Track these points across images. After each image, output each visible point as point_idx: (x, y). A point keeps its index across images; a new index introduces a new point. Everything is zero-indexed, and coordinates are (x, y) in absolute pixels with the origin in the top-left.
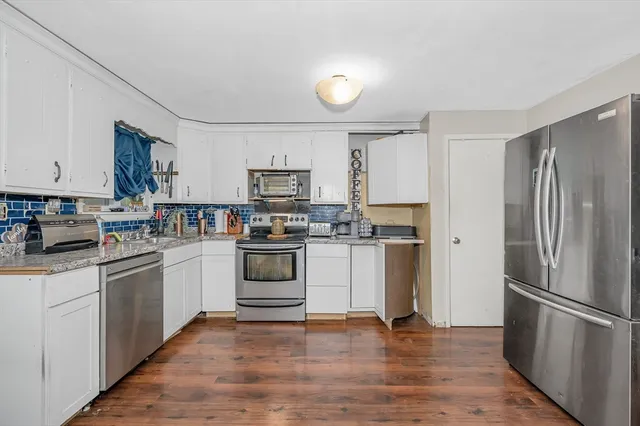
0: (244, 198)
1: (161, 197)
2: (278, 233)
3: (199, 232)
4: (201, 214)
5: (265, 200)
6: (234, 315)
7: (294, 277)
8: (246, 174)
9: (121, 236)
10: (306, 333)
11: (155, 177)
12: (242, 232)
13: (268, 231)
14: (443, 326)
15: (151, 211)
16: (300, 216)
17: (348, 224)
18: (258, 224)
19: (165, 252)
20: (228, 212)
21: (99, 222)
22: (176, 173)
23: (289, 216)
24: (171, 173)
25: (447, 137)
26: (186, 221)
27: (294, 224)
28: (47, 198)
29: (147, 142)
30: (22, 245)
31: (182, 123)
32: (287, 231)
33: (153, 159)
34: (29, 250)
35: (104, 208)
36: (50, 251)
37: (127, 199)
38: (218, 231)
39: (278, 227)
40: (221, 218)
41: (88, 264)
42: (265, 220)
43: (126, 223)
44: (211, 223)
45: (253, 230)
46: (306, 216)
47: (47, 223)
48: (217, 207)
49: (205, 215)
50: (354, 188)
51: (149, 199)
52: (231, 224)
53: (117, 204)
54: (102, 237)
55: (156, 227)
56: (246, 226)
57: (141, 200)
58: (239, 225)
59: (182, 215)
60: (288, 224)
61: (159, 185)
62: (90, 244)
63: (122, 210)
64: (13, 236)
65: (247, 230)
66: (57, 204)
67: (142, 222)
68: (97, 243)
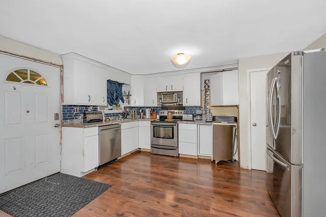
0: (156, 104)
1: (126, 104)
2: (170, 119)
3: (141, 118)
4: (141, 111)
5: (164, 104)
6: (150, 151)
7: (173, 138)
8: (156, 94)
9: (111, 118)
10: (178, 161)
11: (124, 98)
12: (156, 118)
13: (166, 117)
14: (246, 168)
15: (123, 110)
16: (180, 111)
17: (201, 115)
18: (162, 115)
19: (122, 124)
20: (150, 110)
21: (103, 113)
22: (131, 95)
23: (176, 111)
24: (129, 95)
25: (249, 71)
26: (136, 113)
27: (177, 115)
28: (89, 106)
29: (120, 85)
30: (82, 120)
31: (132, 76)
32: (174, 118)
33: (123, 91)
34: (84, 122)
35: (106, 109)
36: (88, 122)
37: (114, 105)
38: (147, 117)
39: (170, 116)
40: (148, 111)
41: (95, 126)
42: (165, 113)
43: (113, 114)
44: (145, 114)
45: (161, 117)
46: (183, 112)
47: (88, 114)
48: (147, 108)
49: (142, 111)
50: (205, 98)
51: (122, 105)
52: (151, 115)
53: (111, 107)
54: (104, 119)
55: (125, 115)
56: (158, 115)
57: (119, 105)
58: (154, 115)
59: (135, 111)
60: (175, 115)
61: (125, 100)
62: (100, 120)
63: (112, 109)
64: (80, 118)
65: (158, 117)
66: (92, 107)
67: (119, 113)
68: (102, 120)
